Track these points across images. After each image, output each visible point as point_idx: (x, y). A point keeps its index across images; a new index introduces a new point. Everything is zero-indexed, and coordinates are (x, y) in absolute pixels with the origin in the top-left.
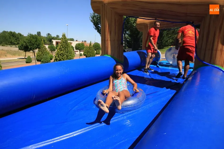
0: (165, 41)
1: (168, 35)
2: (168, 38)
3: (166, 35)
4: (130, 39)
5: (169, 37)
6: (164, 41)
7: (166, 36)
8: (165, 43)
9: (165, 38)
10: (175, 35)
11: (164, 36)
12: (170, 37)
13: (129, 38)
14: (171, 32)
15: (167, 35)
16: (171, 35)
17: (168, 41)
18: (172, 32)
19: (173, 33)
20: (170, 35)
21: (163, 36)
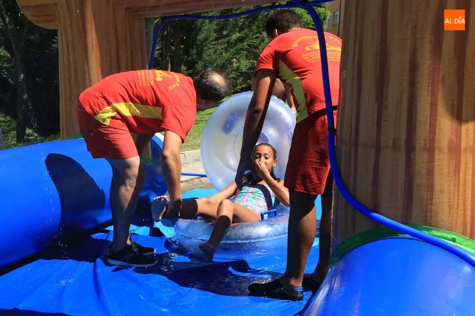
2: (226, 50)
3: (214, 35)
4: (9, 61)
12: (240, 46)
15: (219, 31)
21: (199, 37)
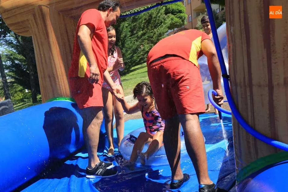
0: (129, 52)
1: (137, 33)
2: (137, 41)
3: (129, 34)
4: (25, 61)
5: (139, 38)
6: (127, 51)
7: (131, 36)
8: (132, 57)
9: (129, 42)
10: (155, 30)
11: (125, 36)
12: (143, 37)
13: (20, 57)
14: (141, 22)
15: (132, 31)
16: (144, 31)
17: (137, 49)
18: (145, 23)
19: (148, 25)
20: (142, 32)
21: (122, 36)
